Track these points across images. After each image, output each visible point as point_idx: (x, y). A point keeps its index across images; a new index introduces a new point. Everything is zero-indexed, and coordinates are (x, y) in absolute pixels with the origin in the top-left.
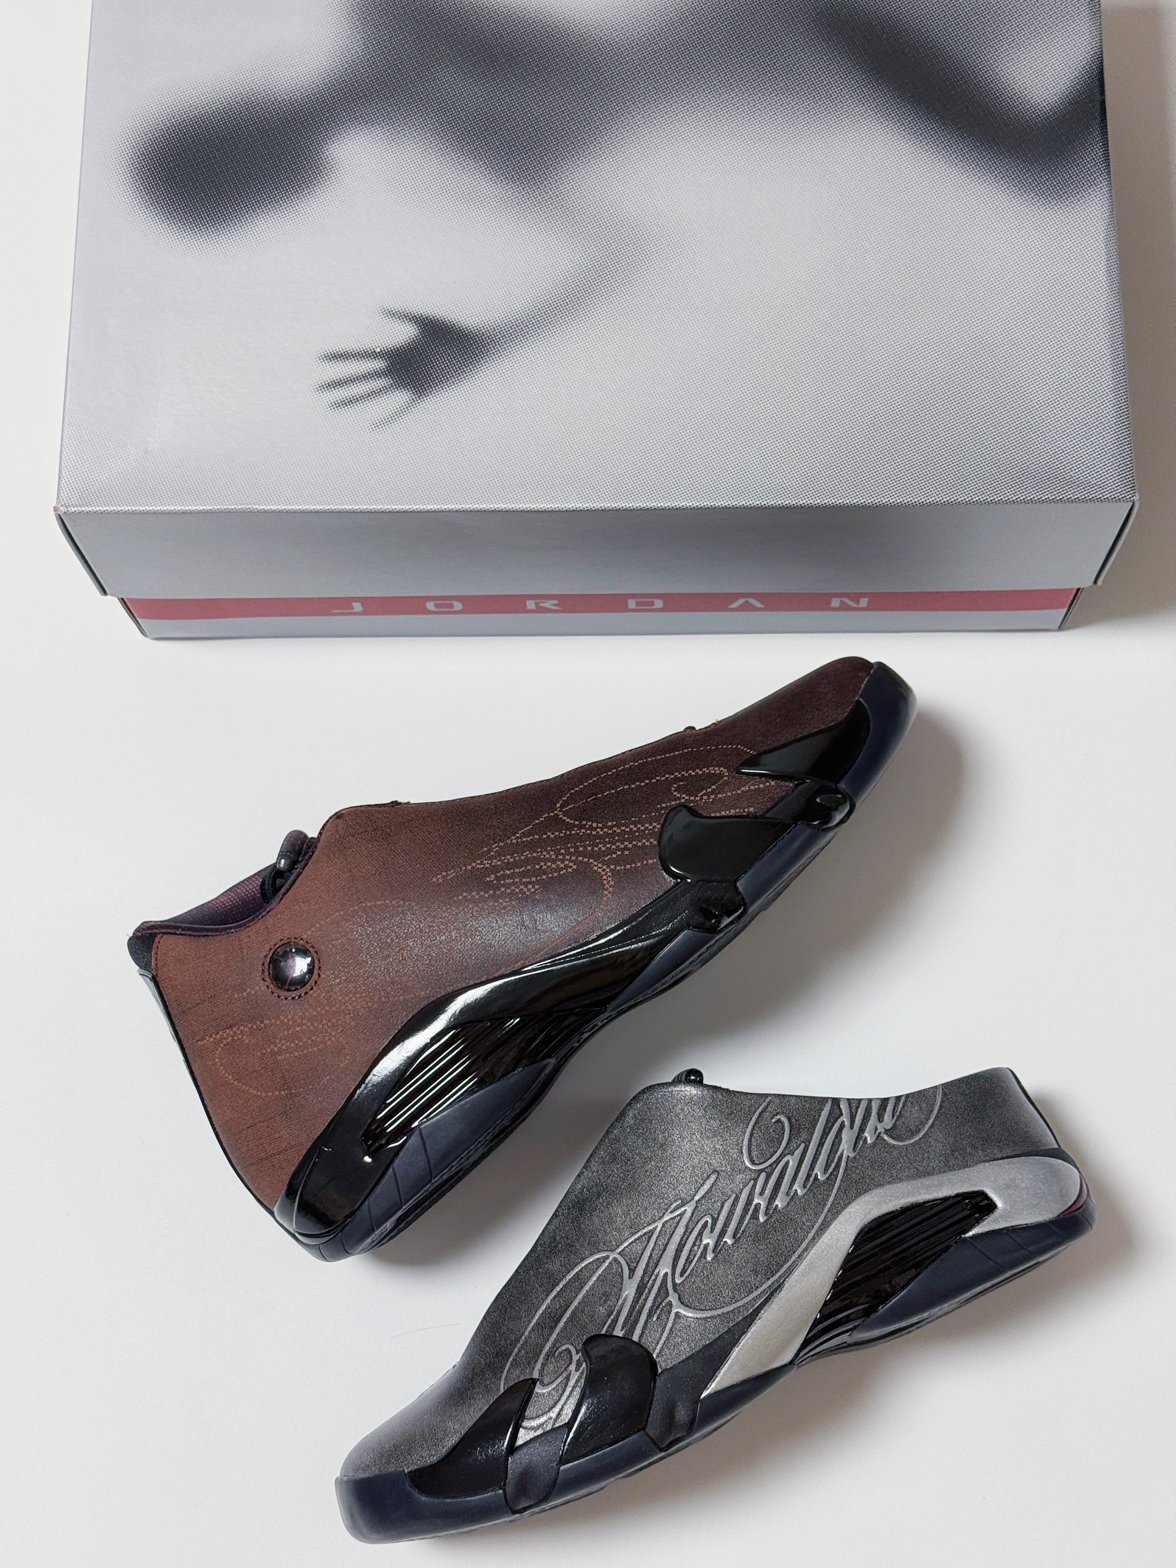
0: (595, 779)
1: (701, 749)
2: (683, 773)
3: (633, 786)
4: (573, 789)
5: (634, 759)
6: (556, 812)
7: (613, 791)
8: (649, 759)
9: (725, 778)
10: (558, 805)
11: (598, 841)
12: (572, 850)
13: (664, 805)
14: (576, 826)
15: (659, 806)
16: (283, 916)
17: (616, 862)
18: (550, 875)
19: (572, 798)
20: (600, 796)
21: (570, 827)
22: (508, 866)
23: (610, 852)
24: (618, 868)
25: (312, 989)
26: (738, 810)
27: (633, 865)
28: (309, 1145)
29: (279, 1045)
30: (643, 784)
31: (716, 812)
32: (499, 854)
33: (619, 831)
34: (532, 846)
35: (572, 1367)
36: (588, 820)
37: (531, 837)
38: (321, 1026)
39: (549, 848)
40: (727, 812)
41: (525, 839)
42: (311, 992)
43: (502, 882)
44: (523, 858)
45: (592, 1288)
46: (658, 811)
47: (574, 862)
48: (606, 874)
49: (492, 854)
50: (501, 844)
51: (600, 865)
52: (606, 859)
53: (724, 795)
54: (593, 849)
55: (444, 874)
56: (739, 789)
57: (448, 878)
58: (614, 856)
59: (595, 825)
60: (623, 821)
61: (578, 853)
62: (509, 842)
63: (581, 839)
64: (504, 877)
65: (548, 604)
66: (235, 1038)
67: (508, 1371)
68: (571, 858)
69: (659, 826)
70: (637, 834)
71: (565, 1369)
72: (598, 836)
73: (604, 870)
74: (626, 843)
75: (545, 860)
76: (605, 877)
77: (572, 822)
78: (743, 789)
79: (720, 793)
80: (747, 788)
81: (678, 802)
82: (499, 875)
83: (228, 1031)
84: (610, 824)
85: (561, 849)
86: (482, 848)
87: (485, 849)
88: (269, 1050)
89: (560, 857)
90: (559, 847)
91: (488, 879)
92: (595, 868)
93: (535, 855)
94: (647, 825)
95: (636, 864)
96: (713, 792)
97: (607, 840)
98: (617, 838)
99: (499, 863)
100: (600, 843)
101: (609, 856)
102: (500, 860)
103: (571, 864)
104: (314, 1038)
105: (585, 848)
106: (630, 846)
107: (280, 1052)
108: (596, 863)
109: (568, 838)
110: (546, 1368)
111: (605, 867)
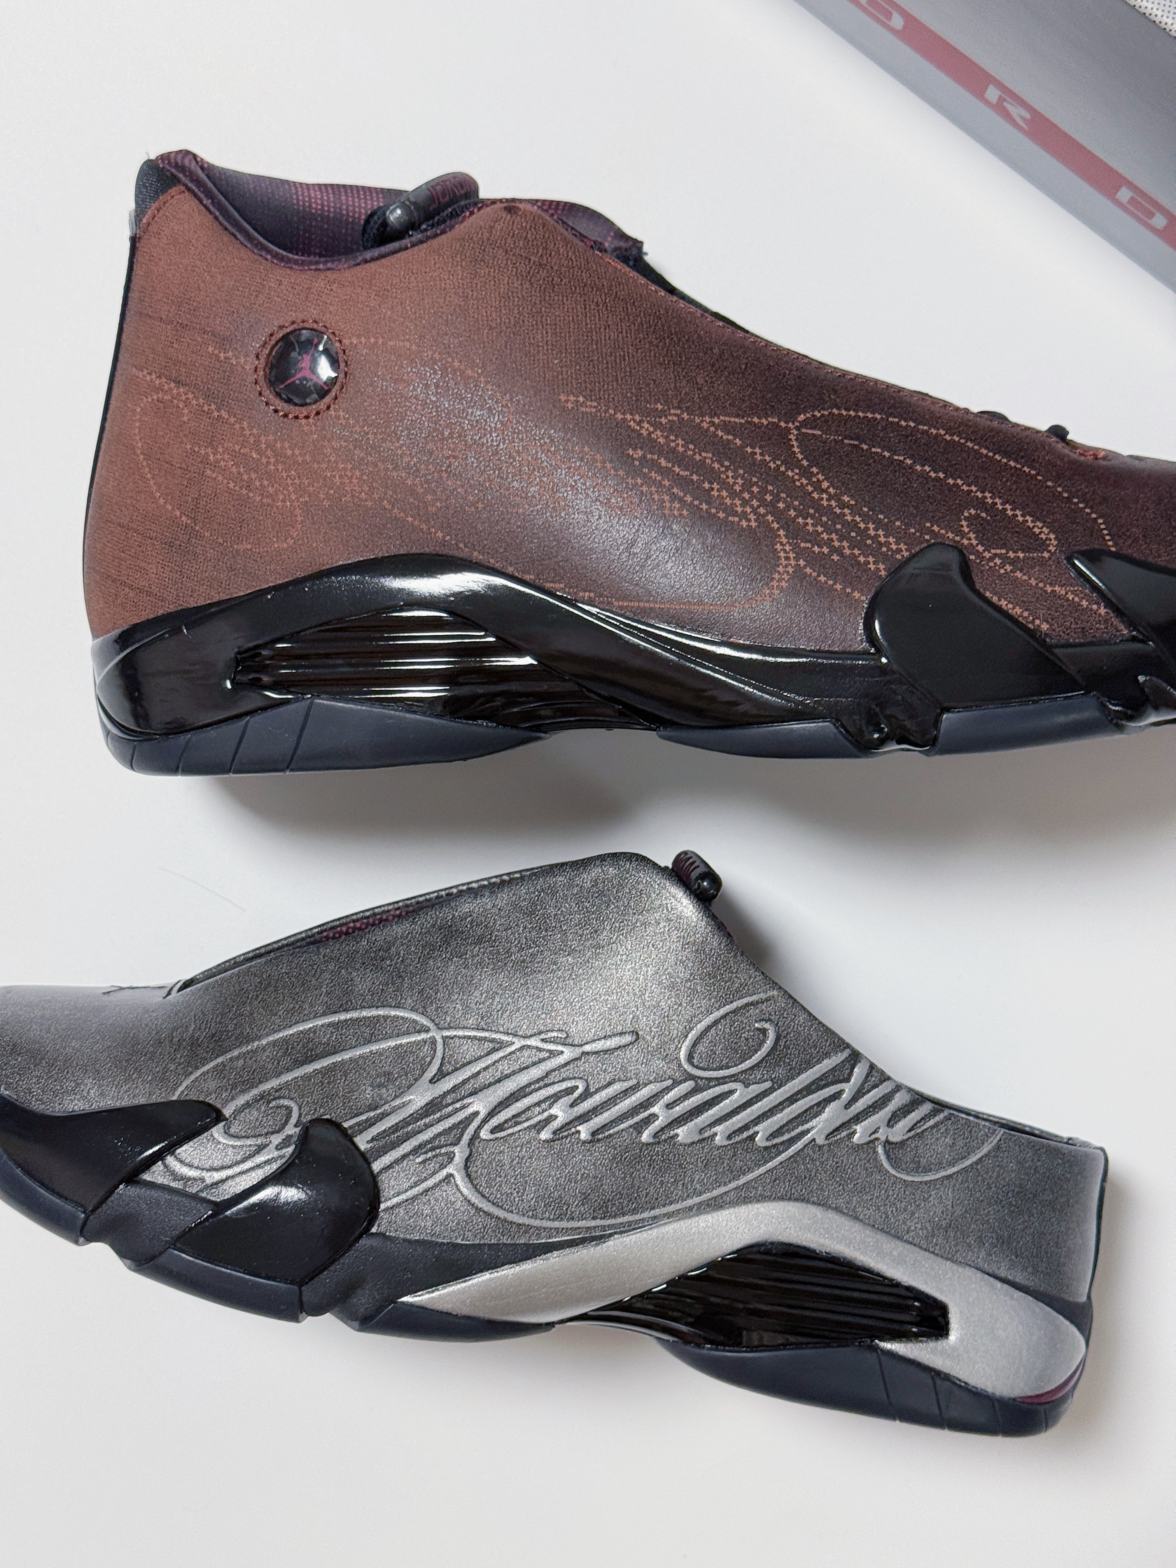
0: (879, 417)
1: (1050, 484)
2: (997, 500)
3: (918, 468)
4: (839, 409)
5: (950, 428)
6: (790, 425)
7: (887, 454)
8: (970, 444)
9: (1046, 555)
10: (802, 417)
11: (811, 511)
12: (768, 498)
13: (936, 528)
14: (800, 467)
15: (928, 525)
16: (339, 291)
17: (814, 560)
18: (713, 511)
19: (826, 422)
20: (865, 447)
21: (791, 461)
22: (671, 454)
23: (814, 538)
24: (808, 570)
25: (307, 417)
26: (1026, 614)
27: (830, 582)
28: (172, 608)
29: (219, 456)
30: (933, 475)
31: (995, 594)
32: (671, 428)
33: (849, 518)
34: (723, 450)
35: (276, 1139)
36: (822, 470)
37: (730, 437)
38: (284, 475)
39: (741, 472)
40: (1010, 606)
41: (720, 433)
42: (304, 421)
43: (646, 470)
44: (698, 457)
45: (380, 1053)
46: (923, 530)
47: (759, 518)
48: (786, 566)
49: (664, 420)
50: (685, 416)
51: (787, 548)
52: (803, 545)
53: (1025, 578)
54: (797, 517)
55: (581, 399)
56: (1051, 584)
57: (583, 409)
58: (816, 549)
59: (825, 485)
60: (865, 509)
61: (772, 507)
62: (698, 420)
63: (793, 491)
64: (654, 465)
65: (1016, 111)
66: (175, 401)
67: (203, 1074)
68: (759, 507)
69: (906, 554)
70: (869, 542)
71: (266, 1134)
72: (816, 504)
73: (787, 558)
74: (845, 544)
75: (724, 485)
76: (781, 569)
77: (800, 456)
78: (1057, 588)
79: (1021, 571)
80: (1063, 592)
81: (958, 538)
82: (649, 456)
83: (172, 385)
84: (846, 498)
85: (756, 484)
86: (657, 401)
87: (660, 407)
88: (203, 452)
89: (746, 496)
90: (755, 479)
91: (631, 452)
92: (778, 547)
93: (716, 465)
94: (891, 540)
95: (835, 583)
96: (1013, 562)
97: (824, 519)
98: (839, 526)
99: (662, 440)
100: (812, 517)
101: (809, 545)
102: (667, 437)
103: (752, 517)
104: (266, 483)
105: (788, 508)
106: (847, 552)
107: (215, 466)
108: (784, 540)
109: (777, 477)
110: (247, 1111)
111: (792, 555)
